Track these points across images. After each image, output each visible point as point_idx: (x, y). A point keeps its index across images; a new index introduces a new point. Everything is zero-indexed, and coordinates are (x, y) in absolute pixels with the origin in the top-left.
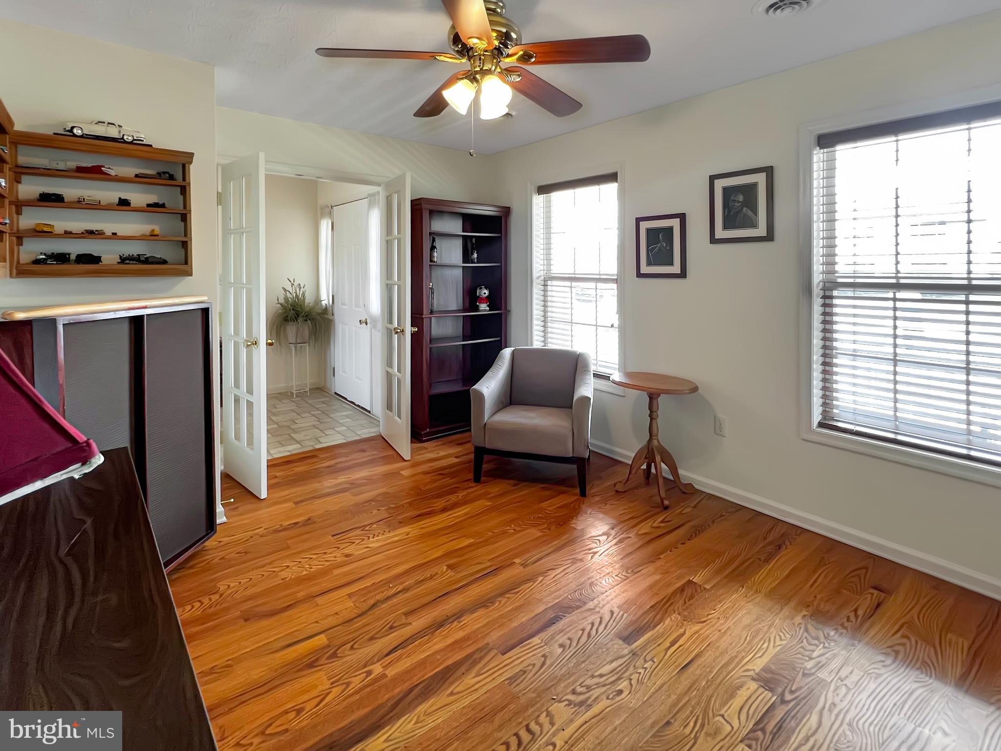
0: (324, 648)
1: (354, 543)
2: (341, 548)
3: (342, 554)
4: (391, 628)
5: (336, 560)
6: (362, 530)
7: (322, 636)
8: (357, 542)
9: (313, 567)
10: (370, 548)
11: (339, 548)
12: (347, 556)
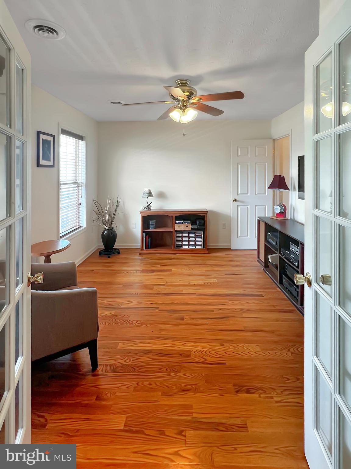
0: (244, 313)
1: (215, 352)
2: (224, 352)
3: (224, 347)
4: (221, 310)
5: (229, 345)
6: (206, 360)
7: (244, 316)
8: (213, 352)
9: (242, 346)
10: (209, 344)
11: (225, 353)
12: (223, 345)
